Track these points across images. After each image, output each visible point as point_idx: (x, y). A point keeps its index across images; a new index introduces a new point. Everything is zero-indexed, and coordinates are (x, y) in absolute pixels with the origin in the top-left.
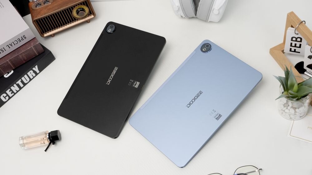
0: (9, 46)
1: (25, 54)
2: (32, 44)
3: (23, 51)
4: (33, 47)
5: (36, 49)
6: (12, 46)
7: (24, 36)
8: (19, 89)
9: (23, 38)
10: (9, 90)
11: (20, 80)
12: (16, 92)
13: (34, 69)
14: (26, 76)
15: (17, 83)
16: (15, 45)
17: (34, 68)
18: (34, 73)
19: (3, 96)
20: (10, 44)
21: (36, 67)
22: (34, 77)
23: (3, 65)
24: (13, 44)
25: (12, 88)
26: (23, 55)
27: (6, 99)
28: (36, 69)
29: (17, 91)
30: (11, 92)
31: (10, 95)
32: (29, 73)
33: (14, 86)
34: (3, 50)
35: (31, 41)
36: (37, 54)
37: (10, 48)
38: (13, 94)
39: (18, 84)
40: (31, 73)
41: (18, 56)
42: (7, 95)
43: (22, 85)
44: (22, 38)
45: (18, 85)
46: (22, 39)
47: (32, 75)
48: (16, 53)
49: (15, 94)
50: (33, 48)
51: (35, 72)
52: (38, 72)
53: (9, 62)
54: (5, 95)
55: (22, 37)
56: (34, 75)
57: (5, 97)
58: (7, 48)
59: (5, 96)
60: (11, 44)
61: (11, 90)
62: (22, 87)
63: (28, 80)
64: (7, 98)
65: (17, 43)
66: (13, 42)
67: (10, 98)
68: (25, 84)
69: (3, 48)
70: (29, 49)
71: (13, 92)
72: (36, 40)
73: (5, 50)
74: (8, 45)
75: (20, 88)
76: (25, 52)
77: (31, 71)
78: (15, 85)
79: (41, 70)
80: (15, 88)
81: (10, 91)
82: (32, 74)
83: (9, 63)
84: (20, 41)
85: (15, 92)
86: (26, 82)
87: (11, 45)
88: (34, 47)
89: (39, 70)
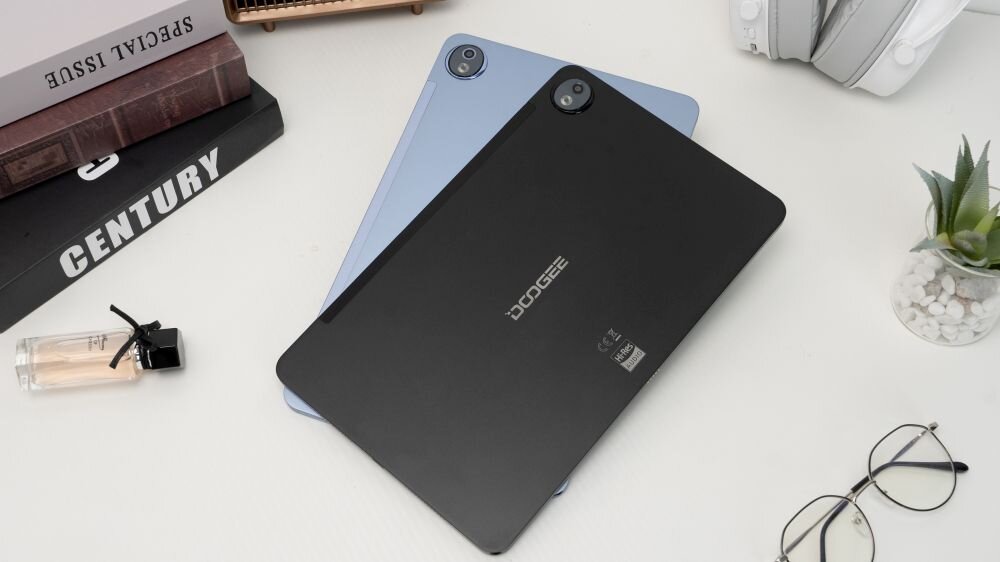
0: (124, 50)
1: (183, 93)
2: (214, 56)
3: (176, 80)
4: (218, 68)
5: (225, 81)
6: (132, 52)
7: (187, 21)
8: (132, 234)
9: (183, 27)
10: (98, 232)
11: (146, 199)
12: (120, 243)
13: (203, 160)
14: (168, 185)
15: (132, 209)
16: (144, 49)
17: (205, 157)
18: (198, 179)
19: (71, 255)
20: (125, 44)
21: (214, 153)
22: (195, 194)
23: (88, 126)
24: (137, 46)
25: (111, 226)
26: (174, 95)
27: (77, 267)
28: (210, 162)
29: (125, 242)
30: (102, 241)
31: (97, 254)
32: (181, 176)
33: (118, 221)
34: (96, 62)
35: (209, 47)
36: (222, 99)
37: (121, 58)
38: (107, 250)
39: (135, 211)
40: (188, 177)
41: (153, 97)
42: (87, 253)
43: (145, 219)
44: (178, 28)
45: (134, 219)
46: (177, 32)
47: (191, 184)
48: (147, 84)
49: (114, 251)
50: (216, 73)
51: (203, 174)
52: (213, 173)
53: (112, 115)
54: (77, 250)
55: (177, 23)
56: (198, 185)
57: (75, 261)
58: (111, 58)
59: (76, 256)
60: (129, 43)
61: (105, 235)
62: (144, 226)
63: (173, 200)
64: (83, 263)
65: (153, 43)
66: (140, 38)
67: (92, 265)
68: (156, 217)
69: (99, 55)
70: (197, 77)
71: (108, 243)
72: (230, 44)
73: (103, 66)
74: (118, 47)
75: (138, 230)
76: (182, 84)
77: (192, 170)
78: (123, 217)
79: (225, 168)
80: (119, 228)
81: (99, 238)
82: (189, 180)
83: (114, 120)
84: (166, 37)
85: (117, 242)
86: (162, 208)
87: (128, 47)
88: (222, 68)
89: (218, 167)
